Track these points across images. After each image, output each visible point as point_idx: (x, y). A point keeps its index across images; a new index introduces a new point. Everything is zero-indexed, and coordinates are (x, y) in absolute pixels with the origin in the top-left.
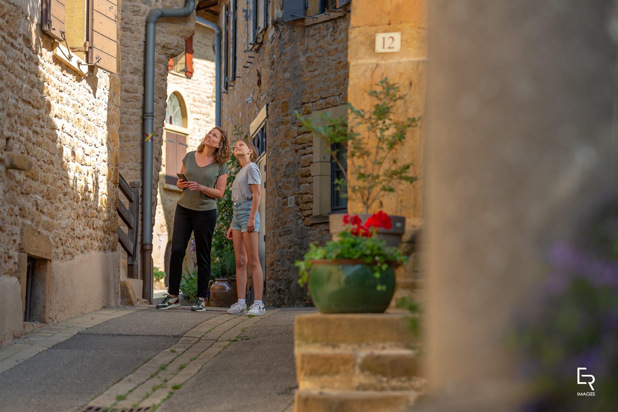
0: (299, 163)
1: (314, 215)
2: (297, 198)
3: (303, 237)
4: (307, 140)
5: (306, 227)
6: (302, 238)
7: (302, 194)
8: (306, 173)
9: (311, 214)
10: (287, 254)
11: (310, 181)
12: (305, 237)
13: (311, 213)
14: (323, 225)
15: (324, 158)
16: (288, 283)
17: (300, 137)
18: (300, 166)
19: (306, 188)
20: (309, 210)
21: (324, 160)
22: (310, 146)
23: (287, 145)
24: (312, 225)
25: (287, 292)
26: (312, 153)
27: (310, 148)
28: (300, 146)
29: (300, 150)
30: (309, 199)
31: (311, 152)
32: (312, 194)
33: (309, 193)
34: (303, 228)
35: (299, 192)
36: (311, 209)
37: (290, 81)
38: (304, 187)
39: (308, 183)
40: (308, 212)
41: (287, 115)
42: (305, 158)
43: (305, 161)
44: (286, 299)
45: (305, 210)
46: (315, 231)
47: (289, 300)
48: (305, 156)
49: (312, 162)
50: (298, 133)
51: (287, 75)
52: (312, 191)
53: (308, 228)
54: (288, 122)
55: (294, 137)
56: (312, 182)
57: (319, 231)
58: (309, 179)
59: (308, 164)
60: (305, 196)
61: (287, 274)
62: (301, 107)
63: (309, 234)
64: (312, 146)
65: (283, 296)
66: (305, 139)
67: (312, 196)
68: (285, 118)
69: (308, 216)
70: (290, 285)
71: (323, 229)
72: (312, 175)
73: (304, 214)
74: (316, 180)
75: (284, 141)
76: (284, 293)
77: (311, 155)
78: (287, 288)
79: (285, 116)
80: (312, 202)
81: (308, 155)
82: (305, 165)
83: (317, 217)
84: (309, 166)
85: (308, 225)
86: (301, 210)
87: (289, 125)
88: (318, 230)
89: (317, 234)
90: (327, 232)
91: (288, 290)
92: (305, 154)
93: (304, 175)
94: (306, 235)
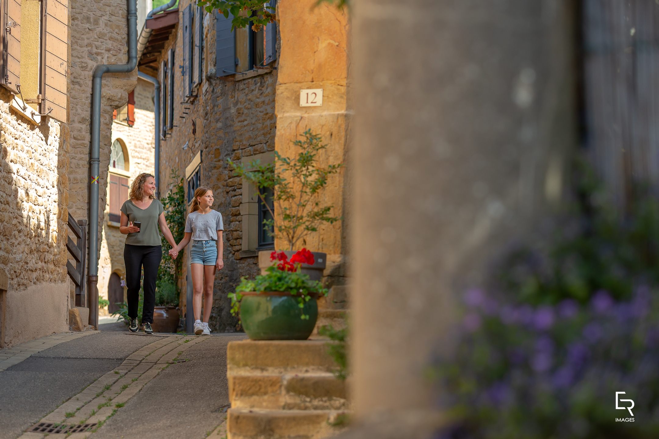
0: (229, 204)
1: (243, 250)
2: (228, 235)
3: (233, 269)
4: (237, 183)
5: (236, 261)
6: (232, 271)
7: (232, 231)
8: (236, 212)
9: (240, 250)
10: (218, 284)
11: (239, 220)
12: (235, 269)
13: (240, 248)
14: (251, 259)
15: (252, 199)
16: (219, 310)
17: (231, 180)
18: (230, 206)
19: (236, 226)
20: (238, 245)
21: (252, 201)
22: (240, 189)
23: (219, 188)
24: (241, 259)
25: (218, 319)
26: (241, 195)
27: (239, 190)
28: (230, 189)
29: (231, 191)
30: (239, 236)
31: (241, 193)
32: (241, 231)
33: (238, 231)
34: (233, 261)
35: (230, 229)
36: (241, 245)
37: (222, 130)
38: (234, 225)
39: (237, 221)
40: (237, 248)
41: (219, 161)
42: (235, 199)
43: (235, 201)
44: (218, 325)
45: (235, 245)
46: (244, 265)
47: (220, 326)
48: (235, 197)
49: (241, 203)
50: (228, 176)
51: (219, 125)
52: (241, 228)
53: (238, 261)
54: (220, 167)
55: (225, 180)
56: (242, 221)
57: (248, 264)
58: (238, 218)
59: (238, 205)
60: (235, 233)
61: (218, 303)
62: (232, 154)
63: (239, 267)
64: (241, 188)
65: (214, 323)
66: (235, 182)
67: (241, 233)
68: (217, 163)
69: (238, 251)
70: (221, 313)
71: (251, 262)
72: (241, 214)
73: (234, 250)
74: (245, 219)
75: (217, 184)
76: (215, 320)
77: (241, 196)
78: (219, 316)
79: (217, 161)
80: (241, 238)
81: (238, 196)
82: (235, 205)
83: (245, 252)
84: (239, 206)
85: (238, 259)
86: (231, 245)
87: (221, 169)
88: (246, 263)
89: (246, 267)
90: (254, 265)
91: (219, 317)
92: (235, 196)
93: (234, 214)
94: (236, 268)
